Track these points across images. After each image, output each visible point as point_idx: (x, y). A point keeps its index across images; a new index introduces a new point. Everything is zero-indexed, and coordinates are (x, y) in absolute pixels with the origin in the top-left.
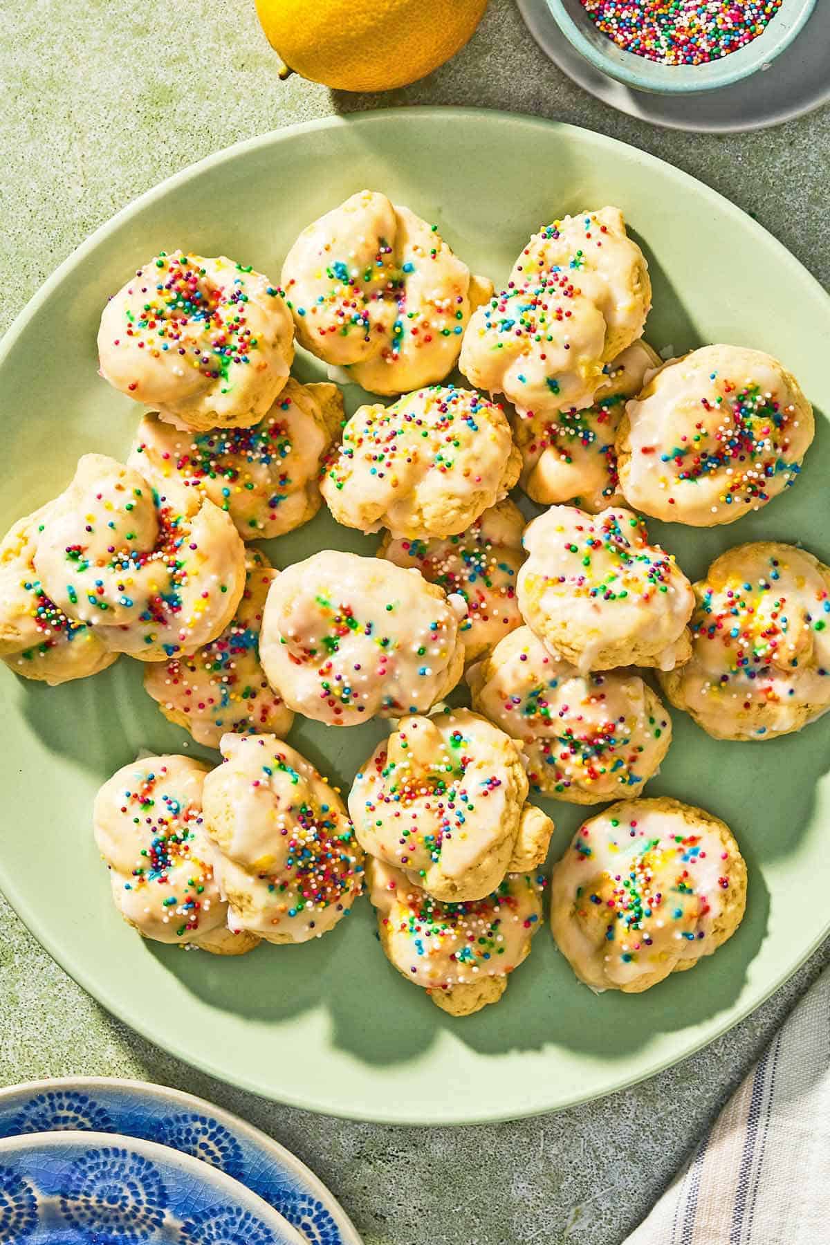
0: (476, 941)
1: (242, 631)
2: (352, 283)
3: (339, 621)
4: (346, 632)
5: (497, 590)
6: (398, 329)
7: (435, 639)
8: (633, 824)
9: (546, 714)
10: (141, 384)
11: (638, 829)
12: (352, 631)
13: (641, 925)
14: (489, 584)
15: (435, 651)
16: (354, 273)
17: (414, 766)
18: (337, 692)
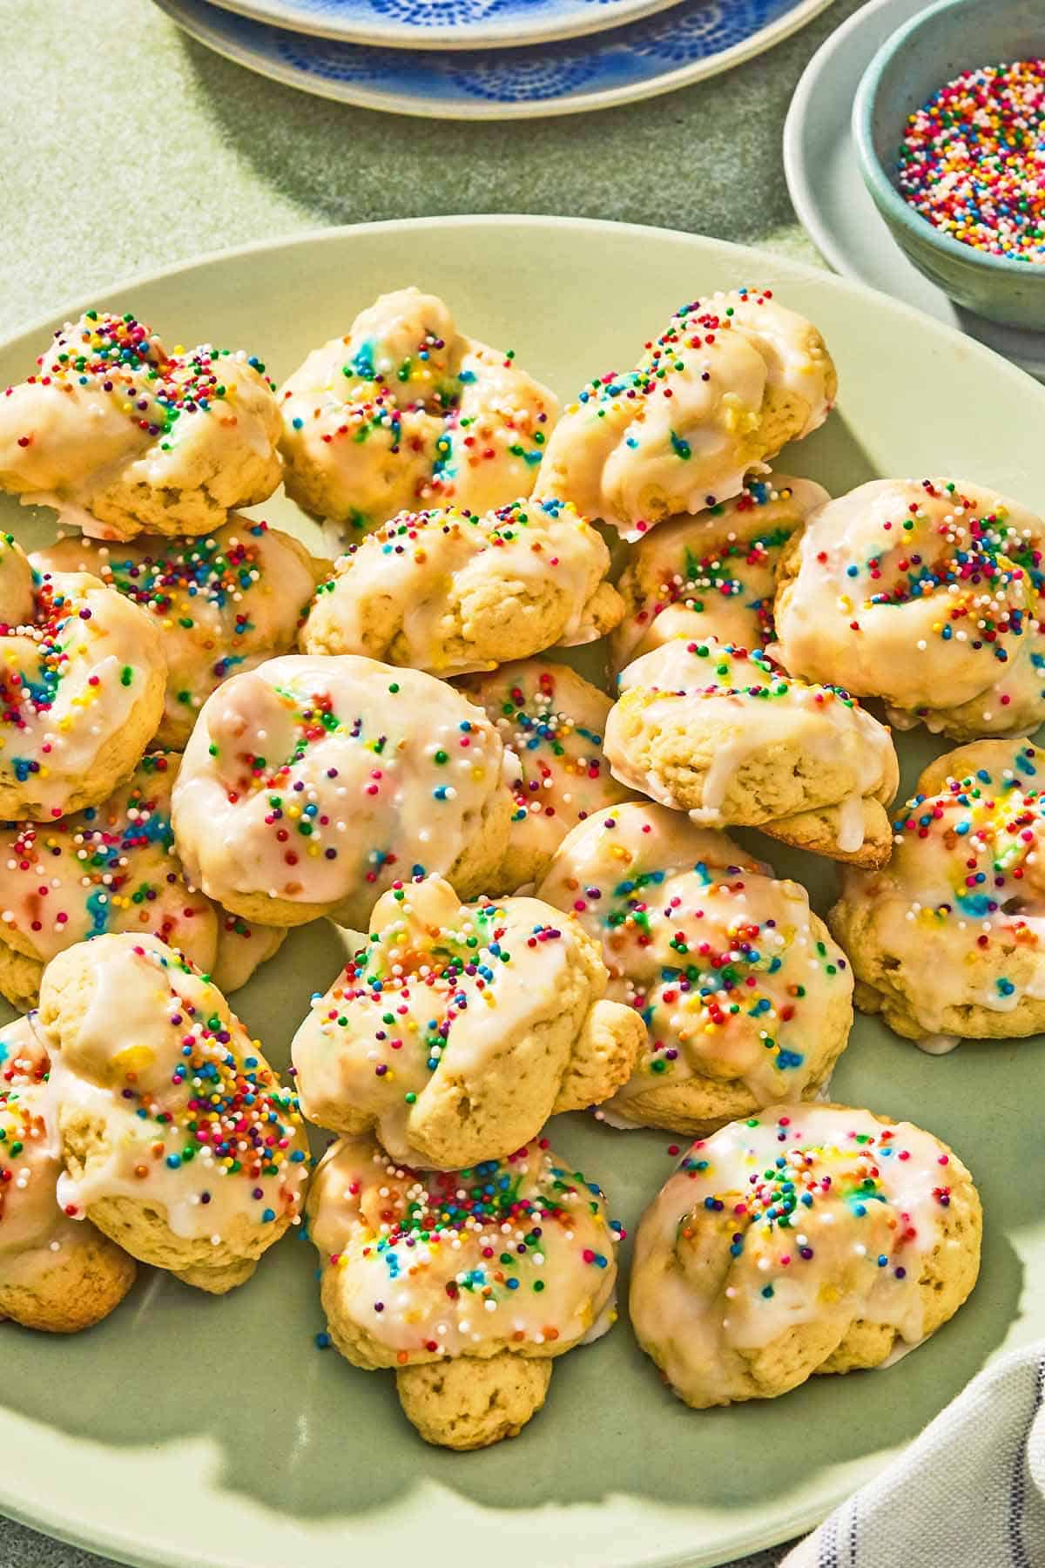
0: (496, 1259)
1: (146, 815)
2: (380, 379)
3: (309, 716)
4: (319, 734)
5: (571, 761)
6: (443, 445)
7: (465, 743)
8: (784, 1122)
9: (640, 923)
10: (36, 440)
11: (791, 1130)
12: (328, 733)
13: (793, 1219)
14: (558, 751)
15: (462, 764)
16: (383, 364)
17: (411, 929)
18: (293, 810)
